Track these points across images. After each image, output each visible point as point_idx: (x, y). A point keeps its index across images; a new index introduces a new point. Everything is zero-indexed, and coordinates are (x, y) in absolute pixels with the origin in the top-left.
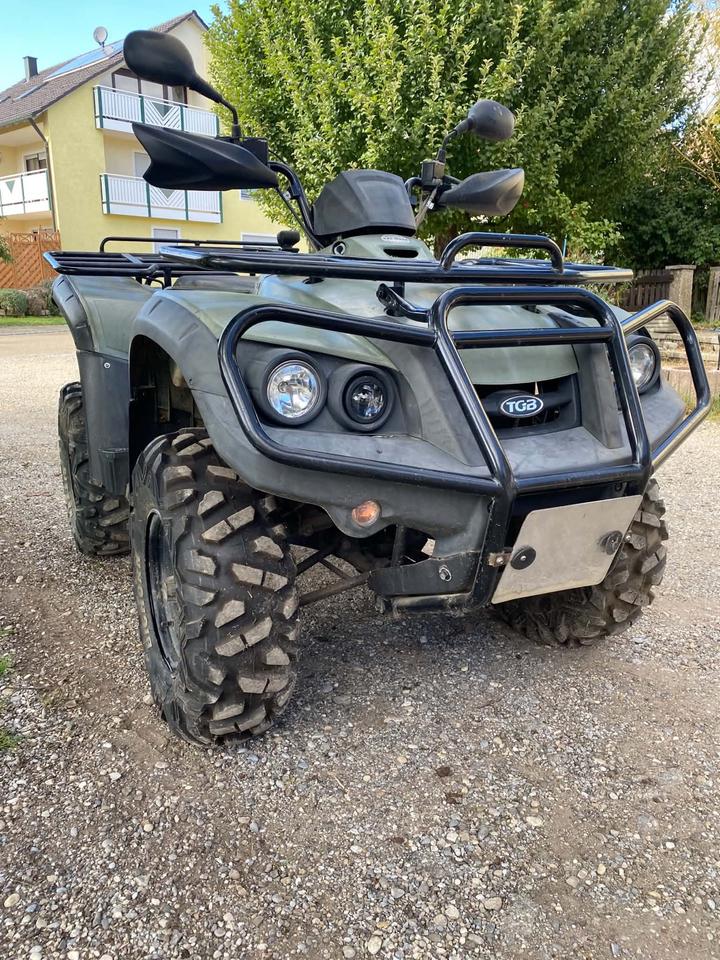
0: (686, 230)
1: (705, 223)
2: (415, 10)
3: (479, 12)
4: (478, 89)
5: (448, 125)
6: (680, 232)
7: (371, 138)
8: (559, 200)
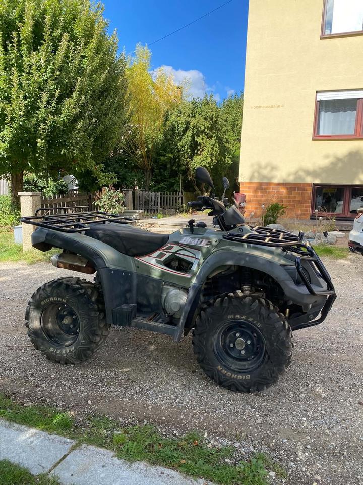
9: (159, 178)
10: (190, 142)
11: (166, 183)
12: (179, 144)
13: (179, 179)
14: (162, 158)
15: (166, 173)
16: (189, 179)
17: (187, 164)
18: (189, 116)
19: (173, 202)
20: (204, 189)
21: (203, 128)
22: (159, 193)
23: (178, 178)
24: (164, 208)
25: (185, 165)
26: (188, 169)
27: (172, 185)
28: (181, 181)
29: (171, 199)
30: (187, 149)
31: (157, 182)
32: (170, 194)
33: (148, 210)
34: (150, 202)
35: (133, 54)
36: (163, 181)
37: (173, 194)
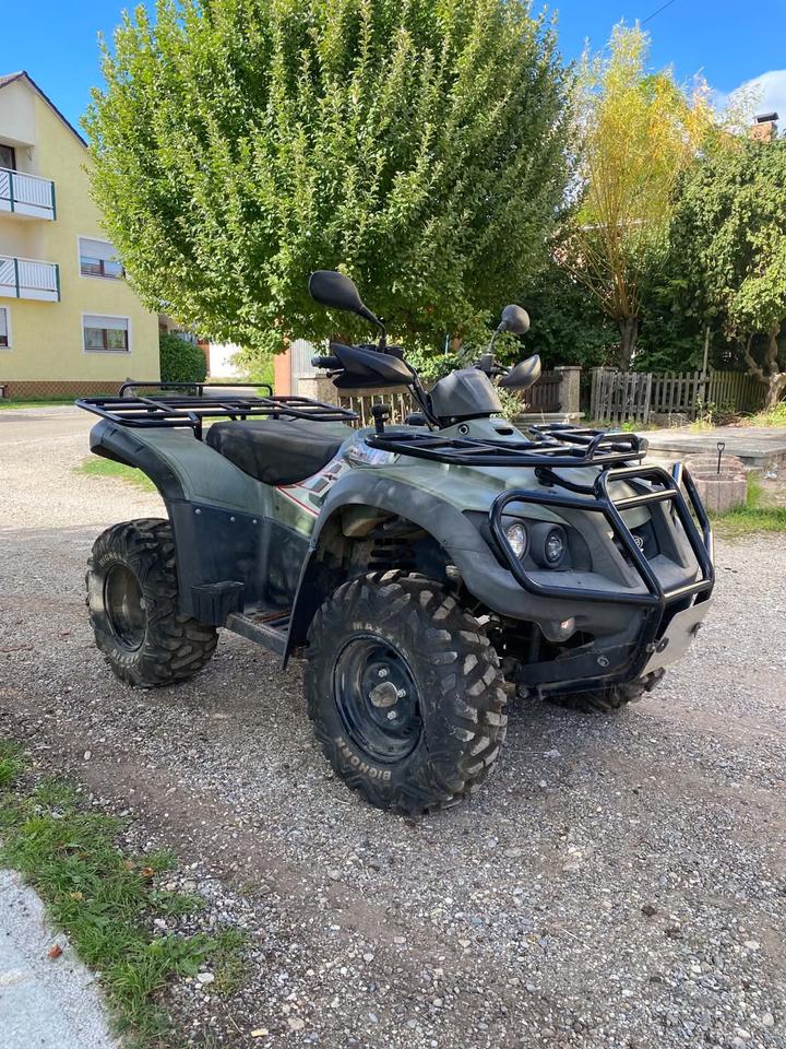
0: (568, 331)
1: (585, 325)
2: (325, 119)
3: (389, 125)
4: (389, 199)
5: (361, 232)
6: (563, 333)
7: (285, 241)
8: (462, 307)
9: (654, 339)
10: (732, 246)
11: (669, 350)
12: (702, 255)
13: (704, 339)
14: (660, 289)
15: (670, 327)
16: (729, 339)
17: (723, 302)
18: (733, 181)
19: (683, 397)
20: (774, 364)
21: (770, 207)
22: (650, 376)
23: (698, 337)
24: (659, 411)
25: (717, 305)
26: (723, 315)
27: (685, 353)
28: (707, 343)
29: (680, 389)
30: (725, 263)
31: (650, 348)
32: (677, 378)
33: (620, 414)
34: (625, 396)
35: (608, 53)
36: (662, 345)
37: (684, 377)
